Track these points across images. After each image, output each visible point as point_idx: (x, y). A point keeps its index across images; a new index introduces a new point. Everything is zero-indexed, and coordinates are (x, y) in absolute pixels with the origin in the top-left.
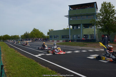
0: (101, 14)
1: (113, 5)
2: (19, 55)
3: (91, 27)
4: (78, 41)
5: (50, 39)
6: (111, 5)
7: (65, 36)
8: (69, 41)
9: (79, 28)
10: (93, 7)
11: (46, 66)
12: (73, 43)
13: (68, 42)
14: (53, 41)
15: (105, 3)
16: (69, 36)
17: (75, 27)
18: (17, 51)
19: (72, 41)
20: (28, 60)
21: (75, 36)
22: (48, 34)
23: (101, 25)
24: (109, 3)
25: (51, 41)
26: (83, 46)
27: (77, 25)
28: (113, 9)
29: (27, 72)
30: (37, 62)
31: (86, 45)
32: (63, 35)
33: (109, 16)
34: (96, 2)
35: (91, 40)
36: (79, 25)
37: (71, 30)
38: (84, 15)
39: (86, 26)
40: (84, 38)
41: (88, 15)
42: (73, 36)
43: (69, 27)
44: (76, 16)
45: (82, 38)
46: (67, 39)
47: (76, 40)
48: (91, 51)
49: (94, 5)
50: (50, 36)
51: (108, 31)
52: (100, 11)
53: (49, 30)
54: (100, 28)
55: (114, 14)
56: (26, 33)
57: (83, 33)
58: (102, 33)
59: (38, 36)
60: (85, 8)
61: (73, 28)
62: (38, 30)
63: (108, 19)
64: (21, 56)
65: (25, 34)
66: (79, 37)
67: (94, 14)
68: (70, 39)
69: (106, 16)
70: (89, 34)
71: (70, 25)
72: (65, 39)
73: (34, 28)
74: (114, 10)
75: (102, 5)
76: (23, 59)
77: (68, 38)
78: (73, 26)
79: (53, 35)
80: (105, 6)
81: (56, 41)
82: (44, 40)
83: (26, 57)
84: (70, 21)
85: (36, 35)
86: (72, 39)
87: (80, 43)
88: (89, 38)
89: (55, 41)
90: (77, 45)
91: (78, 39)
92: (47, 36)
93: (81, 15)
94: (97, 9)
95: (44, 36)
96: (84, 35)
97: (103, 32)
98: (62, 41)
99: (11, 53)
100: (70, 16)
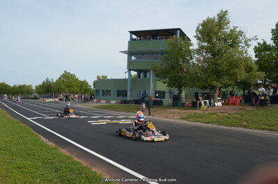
7: (123, 91)
14: (99, 102)
16: (126, 91)
25: (95, 101)
27: (145, 72)
32: (119, 89)
34: (179, 29)
37: (133, 80)
38: (157, 53)
40: (156, 97)
41: (163, 53)
44: (142, 53)
46: (124, 98)
49: (176, 34)
50: (96, 90)
56: (47, 81)
59: (72, 89)
61: (139, 75)
62: (73, 76)
65: (44, 83)
70: (167, 90)
71: (130, 70)
72: (121, 98)
73: (65, 72)
77: (126, 95)
81: (104, 102)
84: (130, 62)
85: (67, 86)
88: (167, 98)
89: (102, 101)
93: (152, 53)
96: (156, 92)
98: (114, 102)
100: (130, 53)
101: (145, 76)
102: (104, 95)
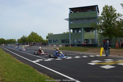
0: (102, 18)
1: (115, 9)
2: (15, 61)
3: (93, 32)
4: (79, 45)
5: (49, 43)
6: (113, 9)
7: (65, 40)
8: (70, 45)
9: (80, 32)
10: (94, 10)
11: (44, 73)
12: (73, 48)
13: (68, 46)
14: (52, 46)
15: (106, 7)
16: (69, 40)
17: (75, 31)
18: (13, 56)
19: (72, 45)
20: (25, 67)
21: (75, 41)
22: (47, 38)
23: (103, 30)
24: (111, 7)
25: (50, 45)
26: (83, 51)
27: (78, 29)
28: (115, 12)
29: (24, 79)
30: (35, 68)
31: (87, 50)
32: (63, 39)
33: (111, 20)
34: (97, 6)
35: (92, 45)
36: (80, 29)
37: (71, 34)
38: (85, 19)
39: (88, 30)
40: (85, 42)
41: (89, 19)
42: (74, 40)
43: (69, 31)
44: (77, 19)
45: (83, 42)
46: (67, 44)
47: (76, 45)
48: (92, 56)
49: (95, 8)
50: (50, 40)
51: (110, 36)
52: (102, 15)
53: (48, 34)
54: (101, 32)
55: (116, 18)
56: (24, 37)
57: (83, 38)
58: (104, 38)
59: (36, 40)
60: (86, 11)
61: (74, 32)
62: (36, 34)
63: (109, 23)
64: (17, 62)
65: (22, 38)
66: (80, 42)
67: (95, 18)
68: (70, 43)
69: (108, 19)
70: (90, 38)
71: (70, 29)
72: (65, 44)
73: (32, 32)
74: (115, 14)
75: (104, 8)
76: (19, 65)
77: (69, 42)
78: (74, 29)
79: (52, 39)
80: (107, 9)
81: (55, 46)
82: (42, 44)
83: (22, 63)
84: (70, 25)
85: (34, 39)
86: (73, 44)
87: (81, 48)
88: (90, 43)
89: (54, 46)
90: (77, 50)
91: (78, 43)
92: (46, 40)
93: (82, 19)
94: (99, 12)
95: (43, 40)
96: (85, 40)
97: (105, 36)
98: (61, 46)
99: (6, 58)
100: (70, 20)
101: (78, 32)
102: (54, 42)
